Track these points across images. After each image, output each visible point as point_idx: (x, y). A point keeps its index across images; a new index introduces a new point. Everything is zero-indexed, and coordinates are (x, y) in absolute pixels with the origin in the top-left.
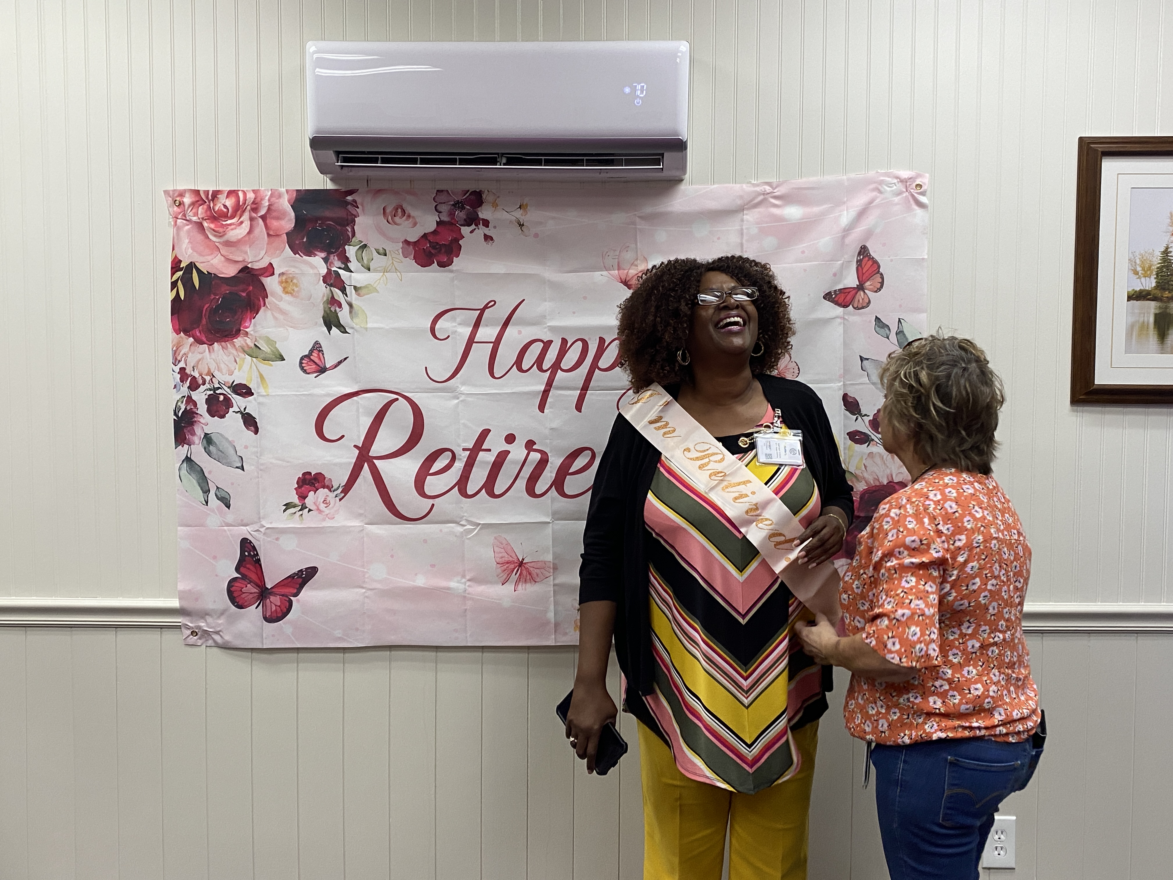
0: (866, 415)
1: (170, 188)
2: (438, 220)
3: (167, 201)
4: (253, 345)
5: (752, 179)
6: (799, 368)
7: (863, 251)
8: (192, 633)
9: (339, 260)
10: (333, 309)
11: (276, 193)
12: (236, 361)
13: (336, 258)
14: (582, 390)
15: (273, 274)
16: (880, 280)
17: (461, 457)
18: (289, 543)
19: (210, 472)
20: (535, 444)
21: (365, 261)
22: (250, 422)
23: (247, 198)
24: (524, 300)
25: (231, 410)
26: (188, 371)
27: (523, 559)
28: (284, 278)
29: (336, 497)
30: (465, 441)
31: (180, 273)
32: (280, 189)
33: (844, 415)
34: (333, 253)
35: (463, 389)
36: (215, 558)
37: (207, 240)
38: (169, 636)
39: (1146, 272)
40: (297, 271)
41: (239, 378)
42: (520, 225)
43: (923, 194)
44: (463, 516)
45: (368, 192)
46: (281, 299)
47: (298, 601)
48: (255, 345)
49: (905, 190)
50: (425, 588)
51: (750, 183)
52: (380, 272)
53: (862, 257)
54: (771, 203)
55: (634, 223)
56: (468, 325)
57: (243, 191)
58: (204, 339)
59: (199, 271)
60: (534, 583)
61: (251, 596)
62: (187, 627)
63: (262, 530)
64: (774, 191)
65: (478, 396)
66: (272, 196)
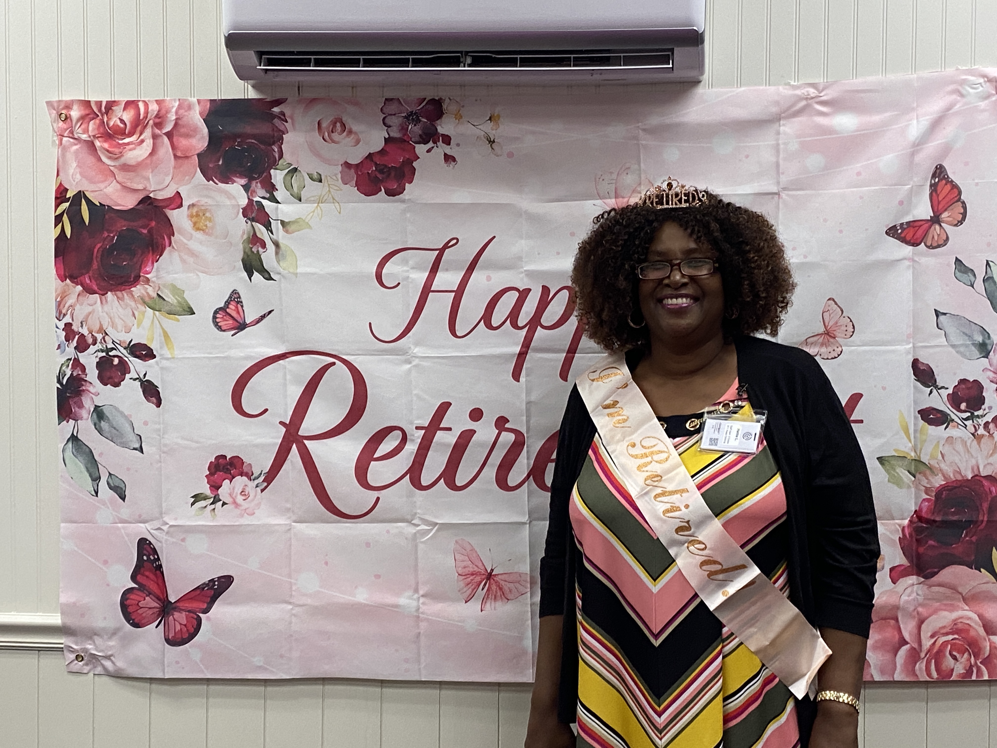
0: (943, 387)
1: (55, 99)
2: (387, 136)
3: (50, 114)
4: (155, 295)
5: (791, 80)
6: (853, 325)
7: (939, 172)
8: (77, 657)
9: (263, 187)
10: (254, 250)
11: (186, 103)
12: (134, 315)
13: (259, 185)
14: (568, 352)
15: (181, 206)
16: (962, 211)
17: (412, 438)
18: (198, 545)
19: (101, 454)
20: (508, 421)
21: (295, 189)
22: (151, 391)
23: (150, 109)
24: (494, 237)
25: (128, 376)
26: (74, 327)
27: (492, 570)
28: (195, 210)
29: (257, 486)
30: (418, 418)
31: (66, 205)
32: (189, 98)
33: (915, 387)
34: (255, 179)
35: (417, 351)
36: (106, 562)
37: (99, 163)
38: (48, 661)
40: (210, 201)
41: (138, 337)
42: (490, 142)
44: (416, 514)
45: (300, 102)
46: (191, 238)
47: (208, 619)
48: (158, 294)
49: (994, 92)
50: (368, 605)
51: (789, 84)
52: (313, 202)
53: (937, 180)
54: (815, 109)
55: (636, 138)
56: (424, 270)
57: (144, 101)
58: (95, 287)
59: (89, 202)
60: (507, 601)
61: (150, 612)
62: (72, 651)
63: (165, 528)
64: (821, 95)
65: (436, 360)
66: (180, 107)
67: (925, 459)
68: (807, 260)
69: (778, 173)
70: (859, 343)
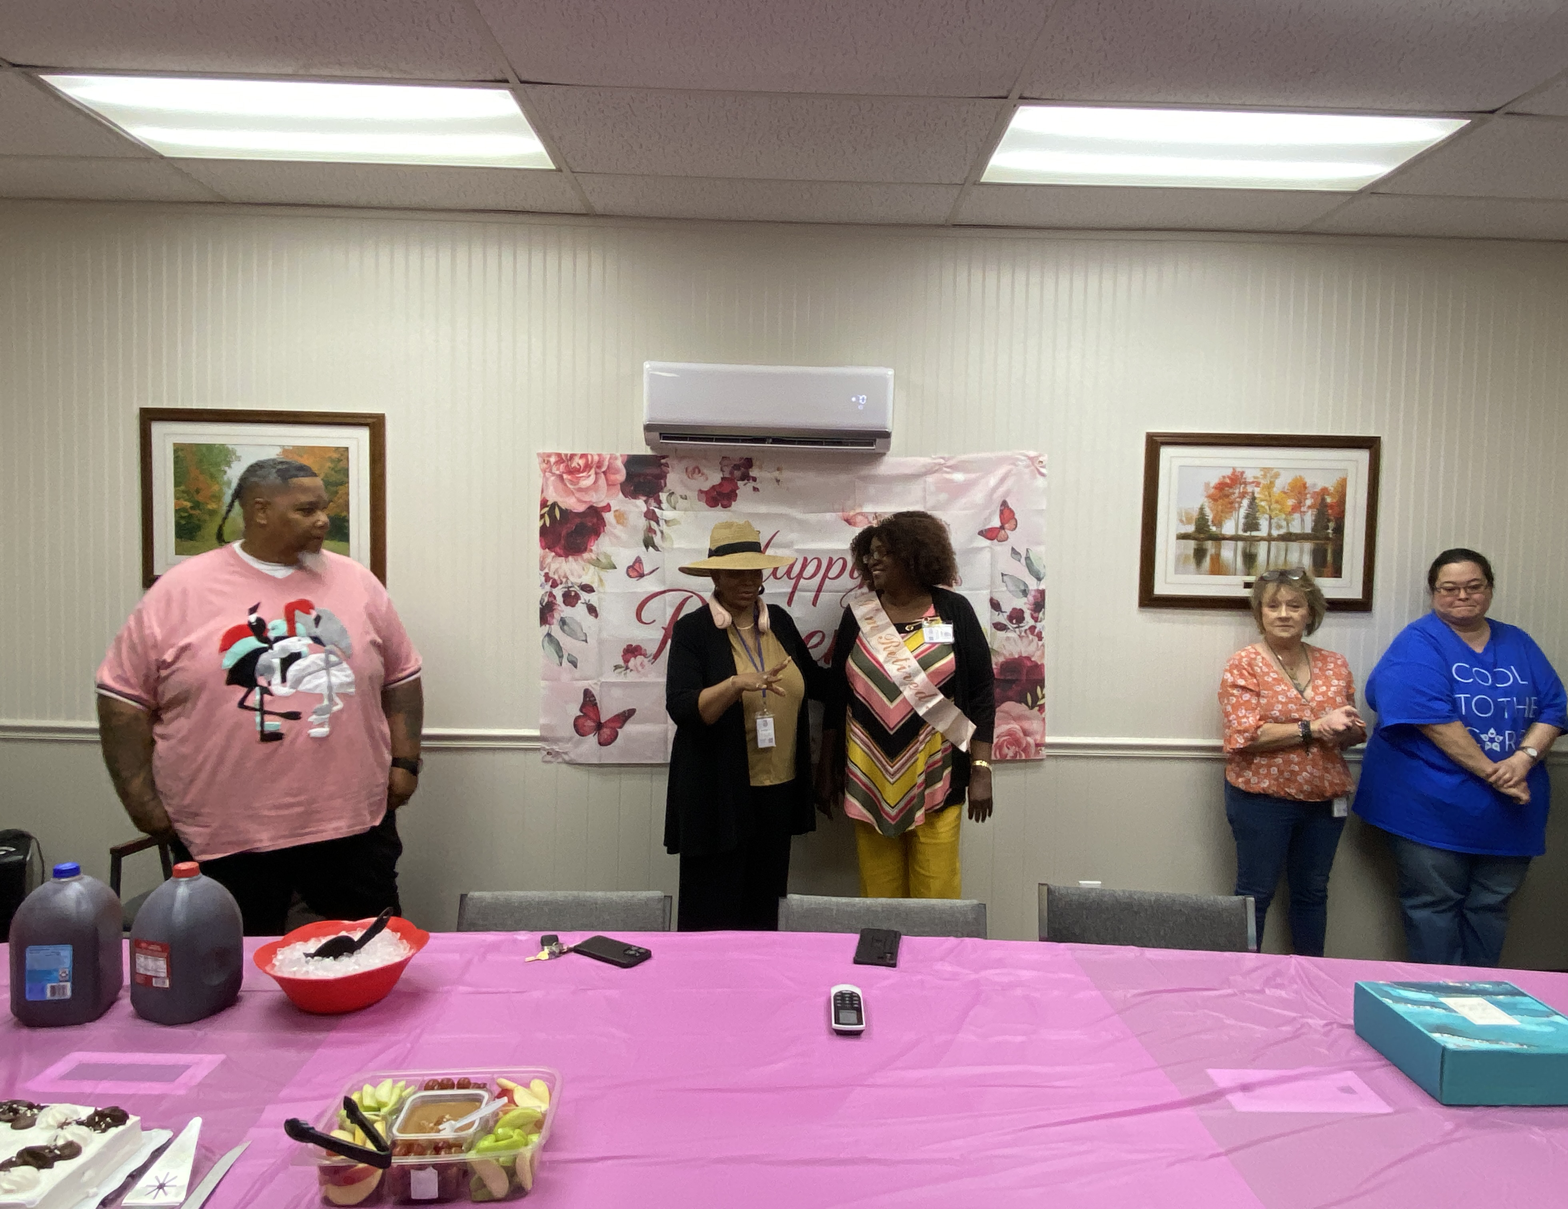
0: (1004, 612)
1: (541, 451)
3: (539, 461)
4: (595, 558)
5: (932, 455)
6: (961, 580)
7: (1004, 504)
8: (548, 753)
9: (655, 502)
10: (650, 535)
11: (615, 457)
12: (583, 569)
13: (653, 501)
14: (816, 592)
15: (610, 511)
16: (1015, 523)
18: (617, 693)
19: (563, 644)
21: (673, 504)
22: (592, 610)
23: (594, 459)
24: (779, 531)
25: (579, 602)
26: (550, 575)
28: (617, 513)
29: (649, 662)
31: (546, 509)
32: (617, 454)
33: (991, 612)
34: (651, 497)
36: (565, 702)
37: (566, 487)
38: (531, 756)
39: (1188, 522)
40: (626, 509)
41: (585, 580)
42: (777, 481)
43: (1043, 467)
45: (676, 459)
46: (615, 528)
48: (597, 558)
49: (1032, 465)
51: (930, 457)
52: (682, 510)
53: (1003, 508)
54: (944, 470)
55: (853, 482)
57: (591, 455)
58: (563, 554)
59: (560, 508)
61: (590, 728)
62: (545, 750)
63: (599, 684)
64: (946, 463)
66: (610, 458)
69: (925, 502)
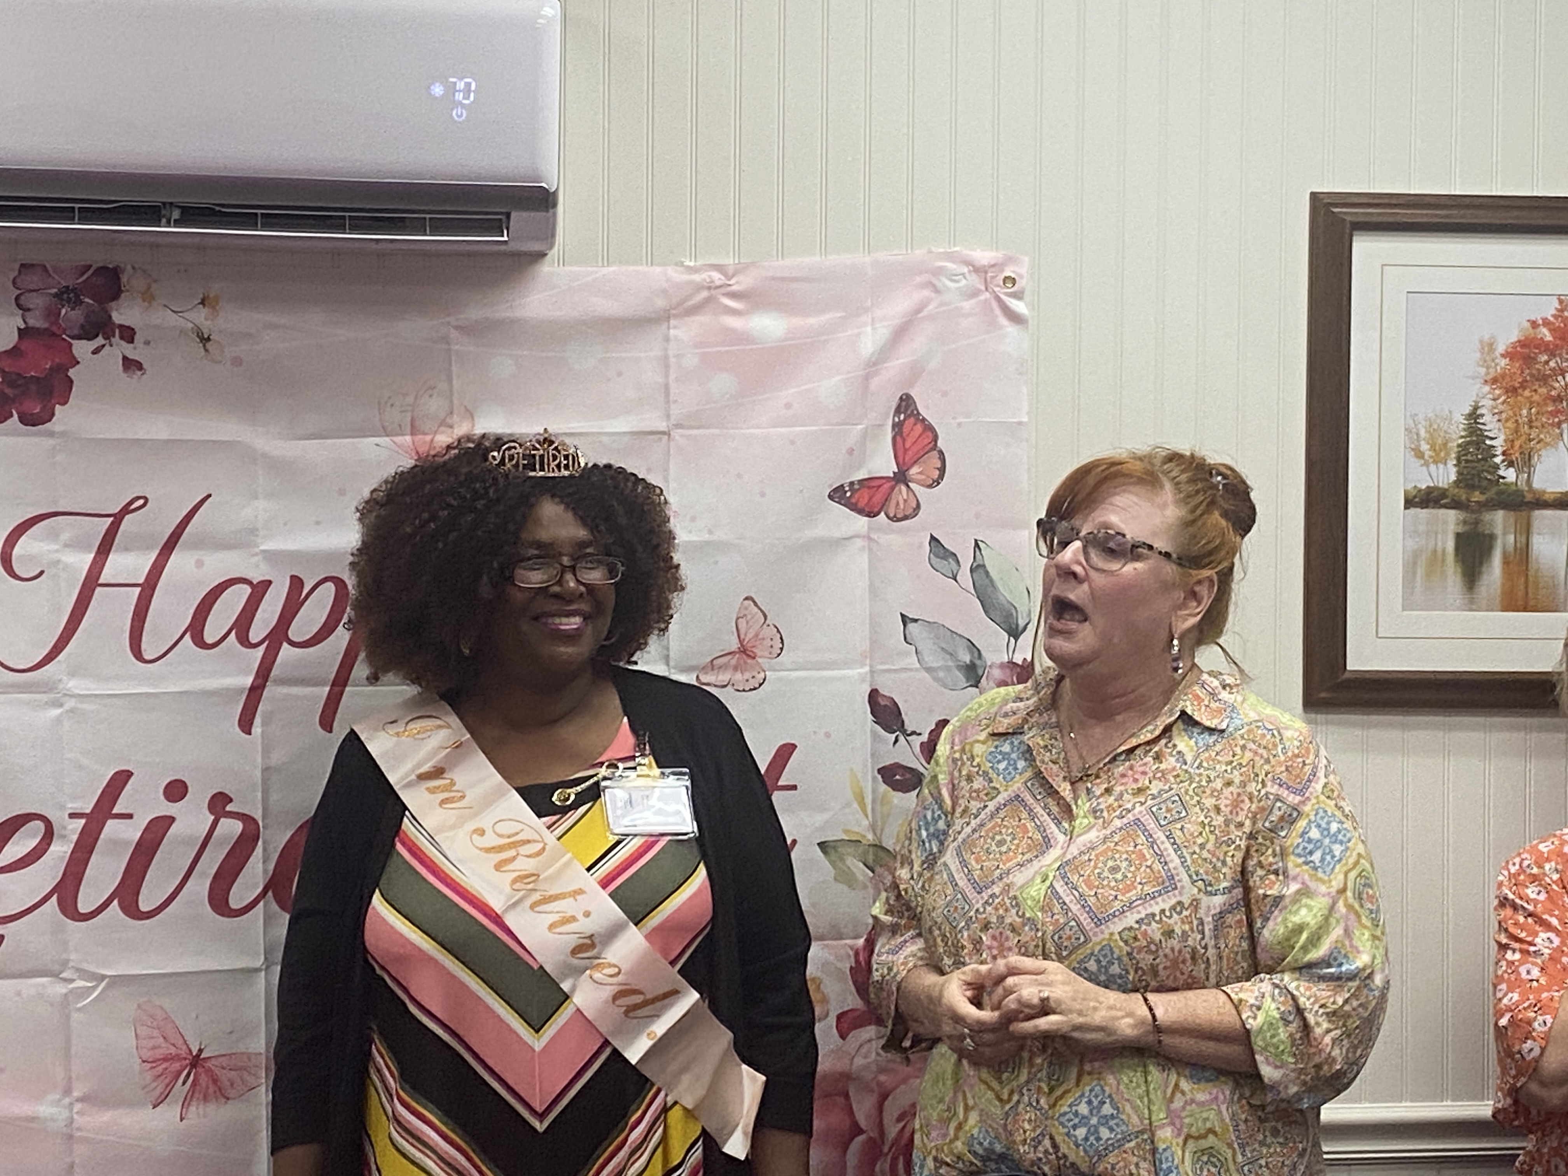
0: (913, 733)
2: (23, 326)
5: (685, 257)
6: (781, 638)
7: (906, 404)
14: (333, 685)
16: (939, 464)
17: (63, 832)
20: (231, 800)
27: (200, 1051)
30: (74, 798)
33: (873, 732)
35: (74, 685)
39: (1438, 455)
42: (202, 339)
43: (1018, 296)
44: (68, 961)
49: (983, 288)
51: (681, 264)
53: (902, 417)
54: (723, 304)
56: (86, 549)
60: (224, 1100)
64: (730, 283)
65: (108, 701)
67: (889, 843)
68: (715, 537)
69: (668, 402)
70: (790, 667)
